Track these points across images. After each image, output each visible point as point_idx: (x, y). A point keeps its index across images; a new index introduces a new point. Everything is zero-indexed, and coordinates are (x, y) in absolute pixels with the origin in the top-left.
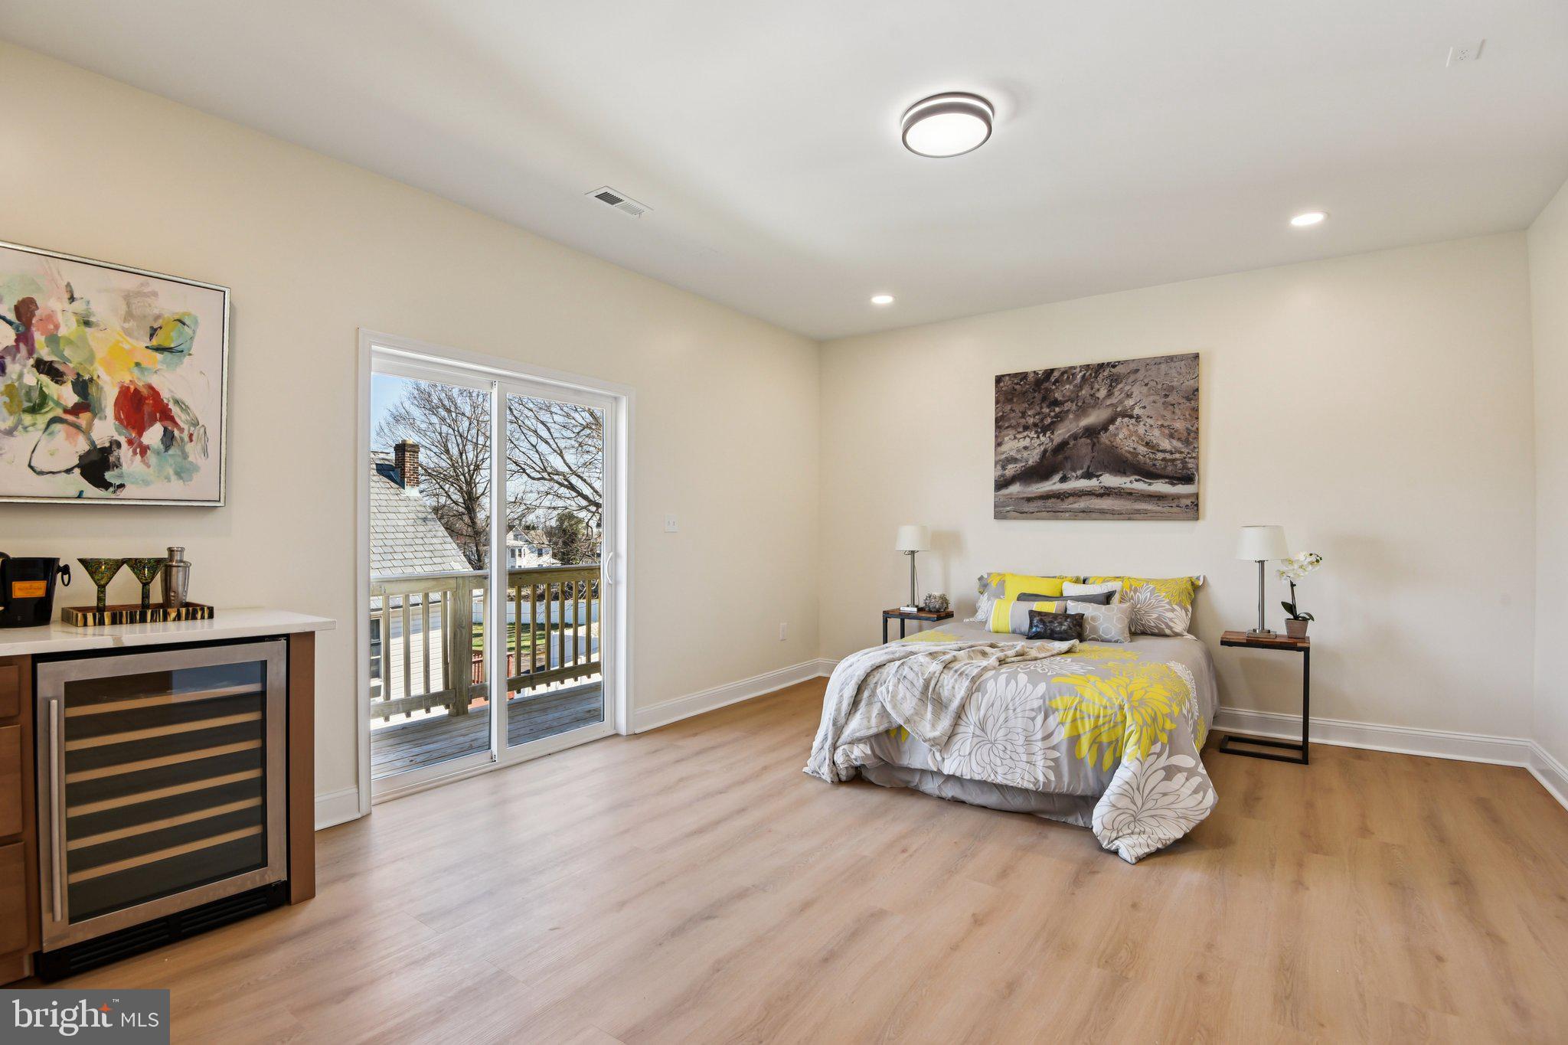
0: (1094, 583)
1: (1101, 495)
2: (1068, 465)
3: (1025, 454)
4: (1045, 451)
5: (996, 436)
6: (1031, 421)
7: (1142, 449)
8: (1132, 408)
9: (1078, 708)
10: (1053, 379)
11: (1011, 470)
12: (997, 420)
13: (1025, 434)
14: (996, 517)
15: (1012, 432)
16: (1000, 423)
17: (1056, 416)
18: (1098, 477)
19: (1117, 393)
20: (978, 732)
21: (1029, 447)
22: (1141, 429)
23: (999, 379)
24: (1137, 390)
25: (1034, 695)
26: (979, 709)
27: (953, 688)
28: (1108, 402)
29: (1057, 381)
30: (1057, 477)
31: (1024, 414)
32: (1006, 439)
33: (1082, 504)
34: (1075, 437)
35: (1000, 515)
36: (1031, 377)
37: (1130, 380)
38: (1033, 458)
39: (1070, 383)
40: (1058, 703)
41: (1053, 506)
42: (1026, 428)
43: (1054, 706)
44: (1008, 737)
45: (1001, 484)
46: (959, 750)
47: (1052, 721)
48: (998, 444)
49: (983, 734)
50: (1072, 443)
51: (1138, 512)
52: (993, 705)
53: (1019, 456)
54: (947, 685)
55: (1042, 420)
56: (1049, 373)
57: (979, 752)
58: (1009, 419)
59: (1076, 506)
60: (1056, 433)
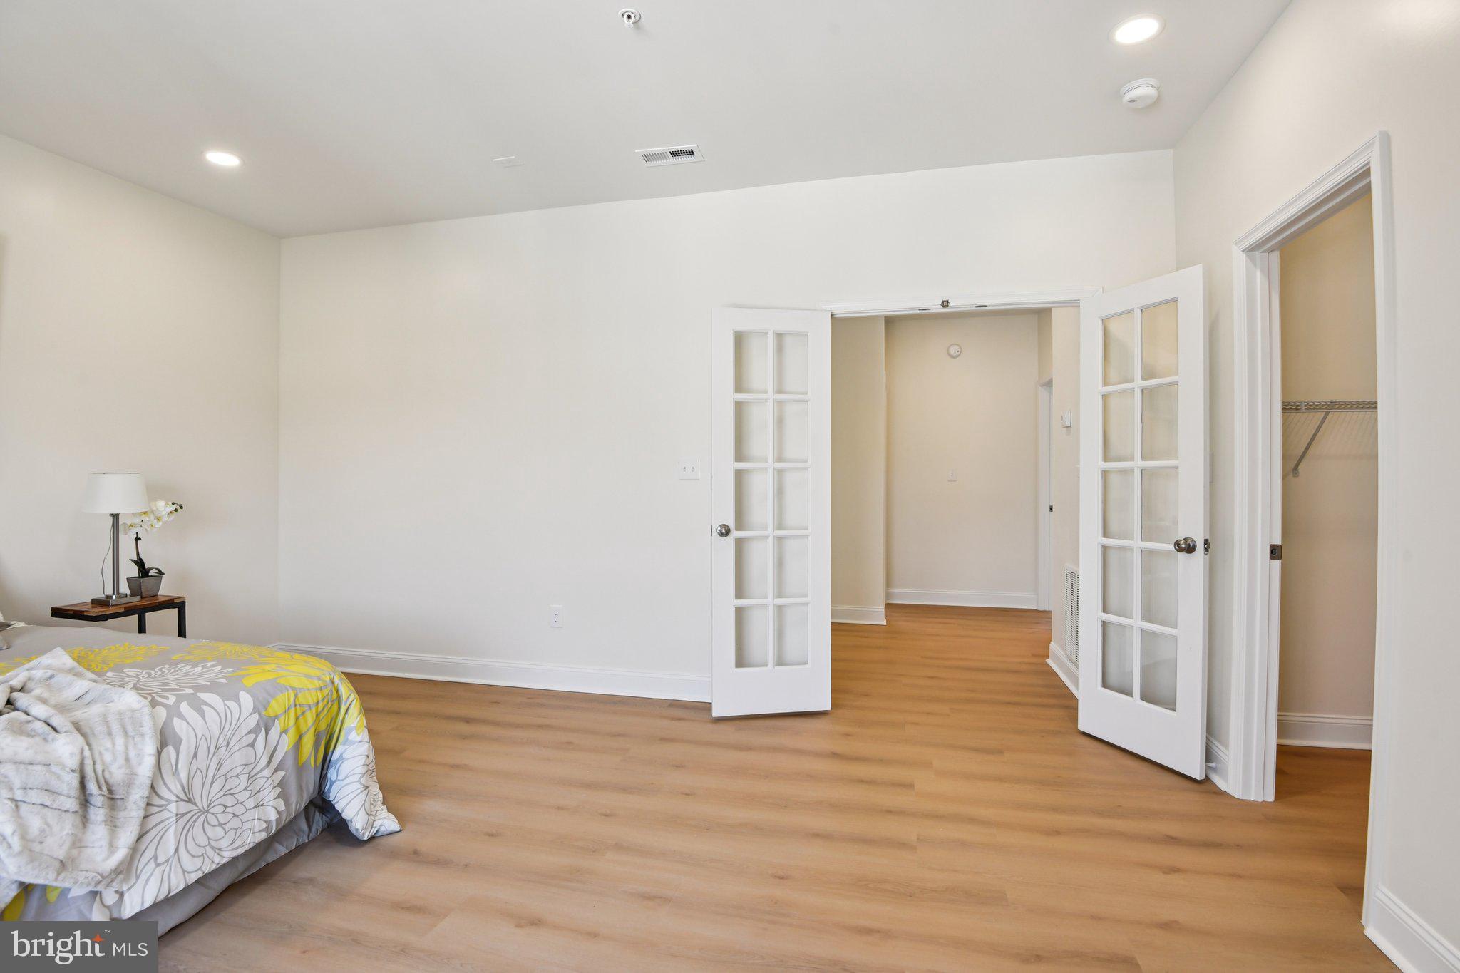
9: (297, 703)
20: (185, 807)
25: (245, 713)
26: (175, 772)
27: (127, 760)
40: (275, 707)
43: (272, 715)
44: (226, 788)
46: (155, 857)
47: (275, 732)
49: (191, 807)
52: (196, 755)
54: (115, 760)
57: (190, 838)
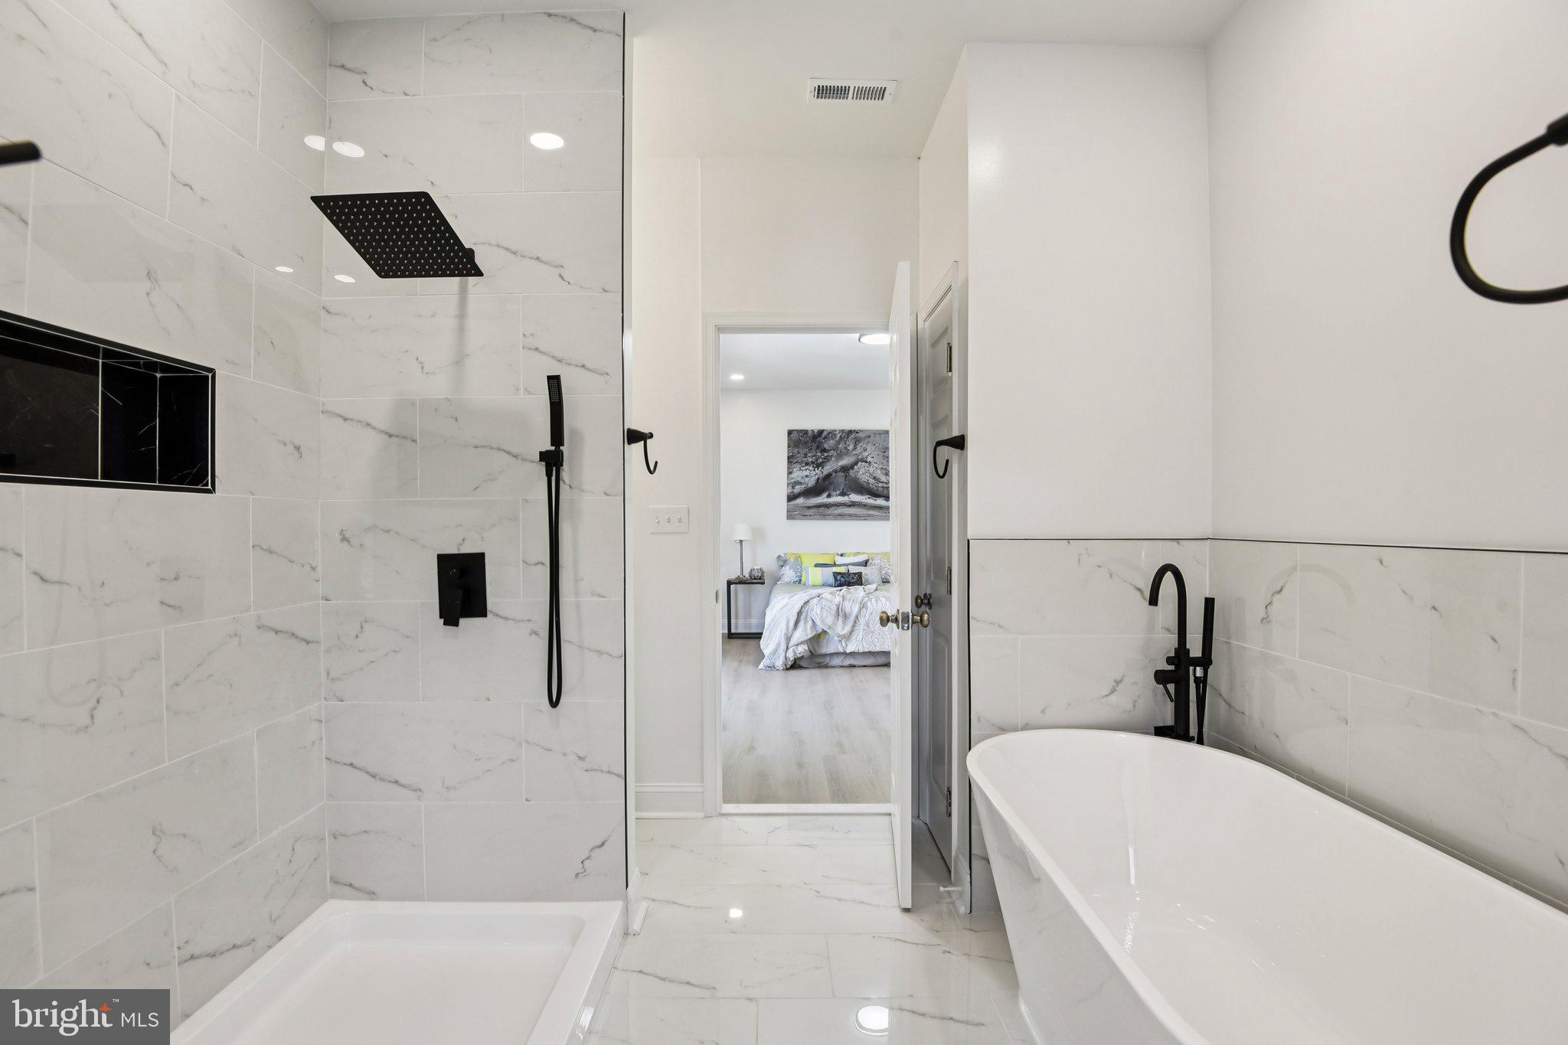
0: (849, 556)
1: (850, 506)
2: (832, 487)
3: (807, 480)
4: (818, 479)
5: (788, 468)
6: (810, 460)
7: (872, 481)
8: (867, 457)
10: (823, 436)
11: (798, 489)
12: (789, 458)
13: (806, 467)
14: (788, 519)
15: (798, 466)
16: (791, 459)
17: (825, 458)
18: (848, 495)
19: (859, 448)
21: (809, 476)
22: (871, 470)
23: (790, 432)
24: (870, 448)
28: (854, 453)
29: (825, 437)
30: (825, 495)
31: (805, 455)
32: (795, 470)
33: (840, 510)
34: (836, 471)
35: (791, 516)
36: (810, 433)
37: (866, 441)
38: (811, 482)
39: (833, 439)
41: (823, 511)
42: (807, 464)
45: (791, 498)
46: (856, 638)
48: (790, 473)
50: (834, 475)
51: (869, 515)
53: (803, 481)
55: (817, 460)
56: (821, 432)
58: (797, 457)
59: (836, 512)
60: (825, 468)
